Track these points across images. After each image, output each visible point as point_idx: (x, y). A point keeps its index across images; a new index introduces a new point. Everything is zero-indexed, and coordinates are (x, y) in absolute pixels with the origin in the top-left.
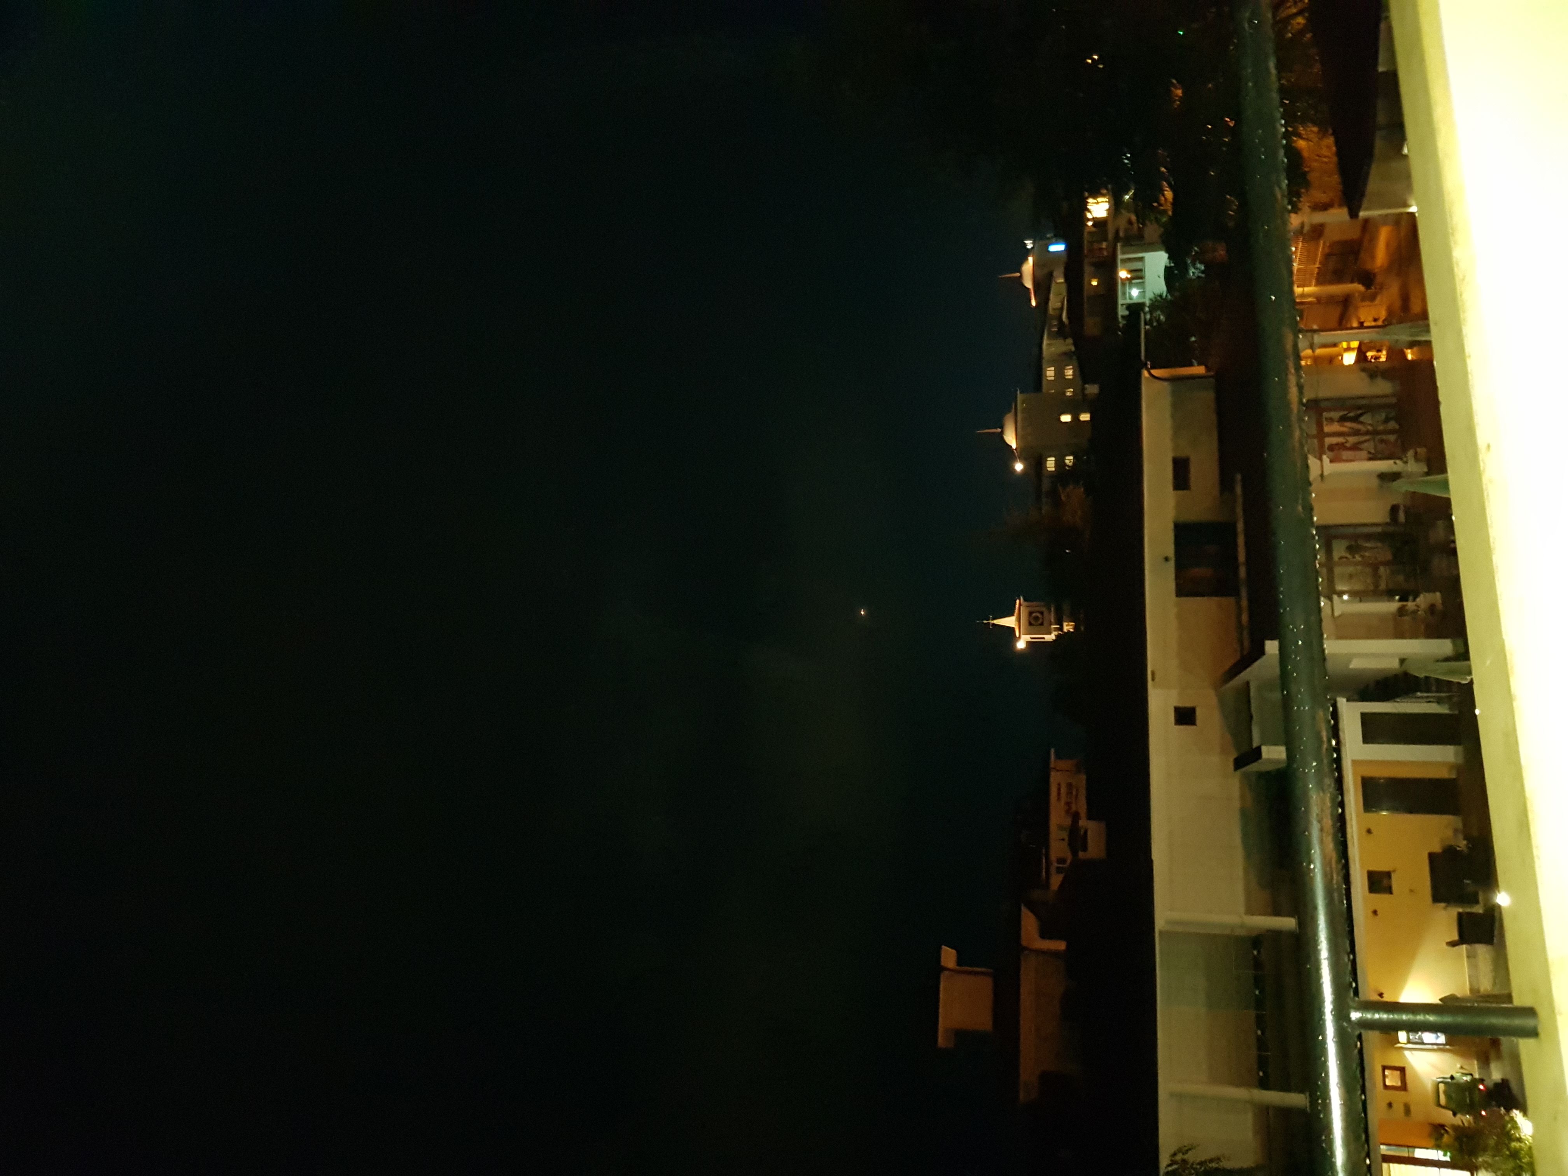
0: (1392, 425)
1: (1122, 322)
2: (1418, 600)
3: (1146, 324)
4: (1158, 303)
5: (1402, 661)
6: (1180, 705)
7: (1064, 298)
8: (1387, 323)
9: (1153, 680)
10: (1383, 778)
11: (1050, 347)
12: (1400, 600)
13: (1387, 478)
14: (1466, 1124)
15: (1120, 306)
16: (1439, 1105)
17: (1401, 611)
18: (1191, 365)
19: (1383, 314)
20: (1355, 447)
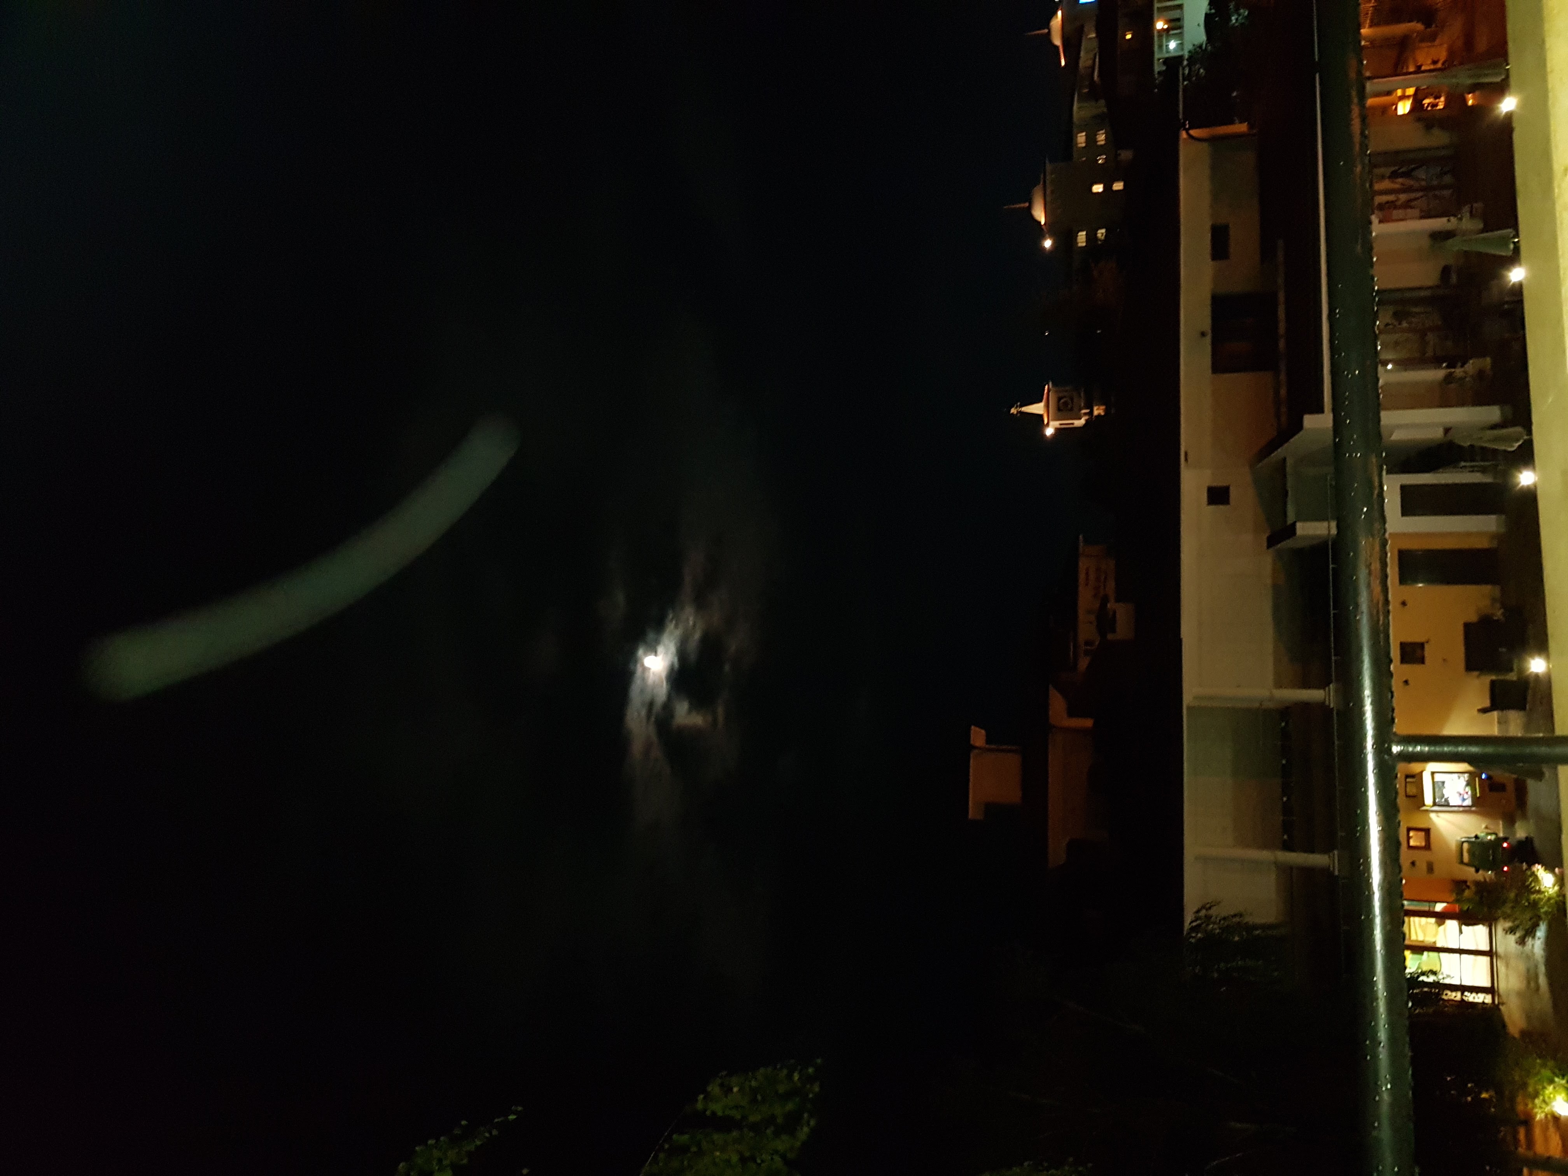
0: (1448, 179)
1: (1158, 79)
2: (1466, 366)
3: (1184, 80)
4: (1197, 55)
5: (1447, 430)
6: (1215, 484)
7: (1096, 54)
8: (1448, 65)
9: (1186, 460)
10: (1421, 550)
11: (1080, 111)
12: (1447, 367)
13: (1438, 237)
14: (1488, 880)
15: (1156, 62)
16: (1462, 862)
17: (1449, 378)
18: (1232, 122)
19: (1443, 55)
20: (1407, 205)
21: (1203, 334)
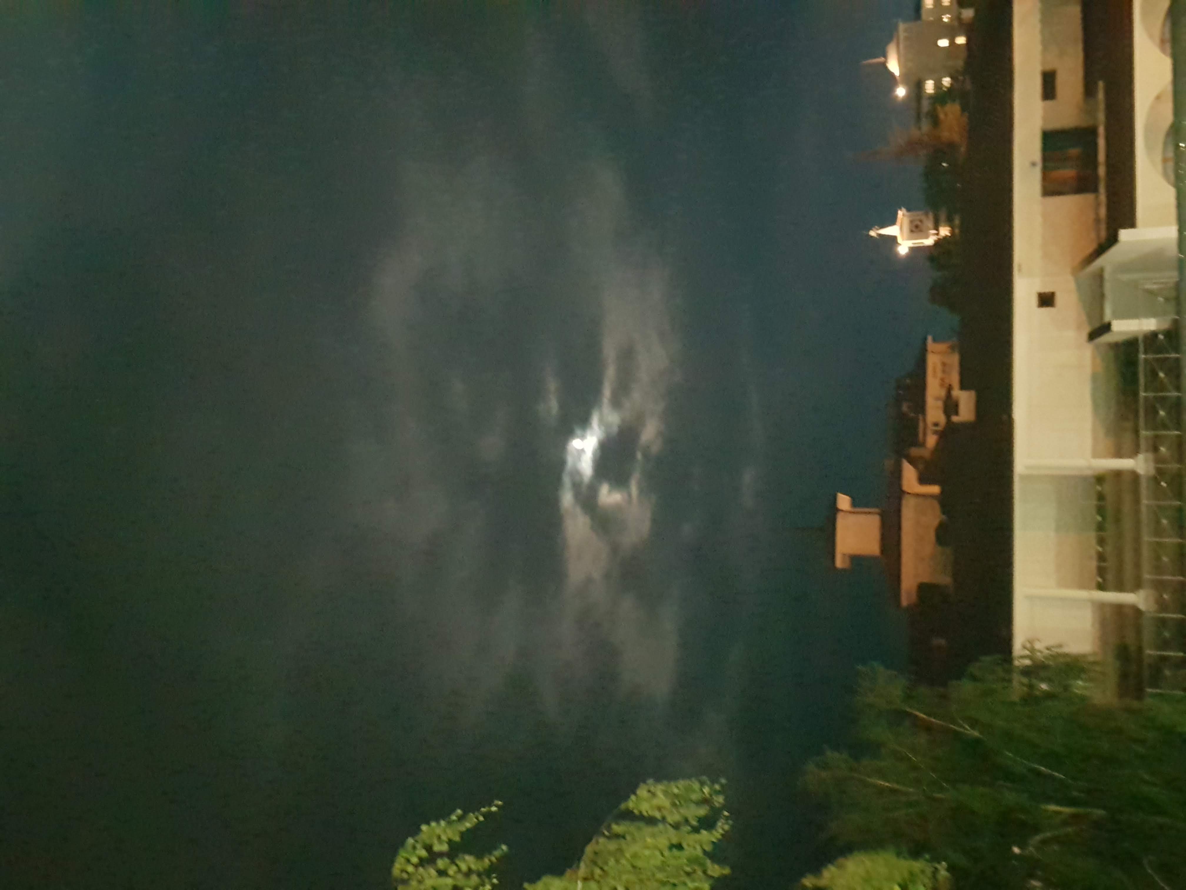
6: (1043, 291)
9: (1019, 271)
21: (1034, 164)
